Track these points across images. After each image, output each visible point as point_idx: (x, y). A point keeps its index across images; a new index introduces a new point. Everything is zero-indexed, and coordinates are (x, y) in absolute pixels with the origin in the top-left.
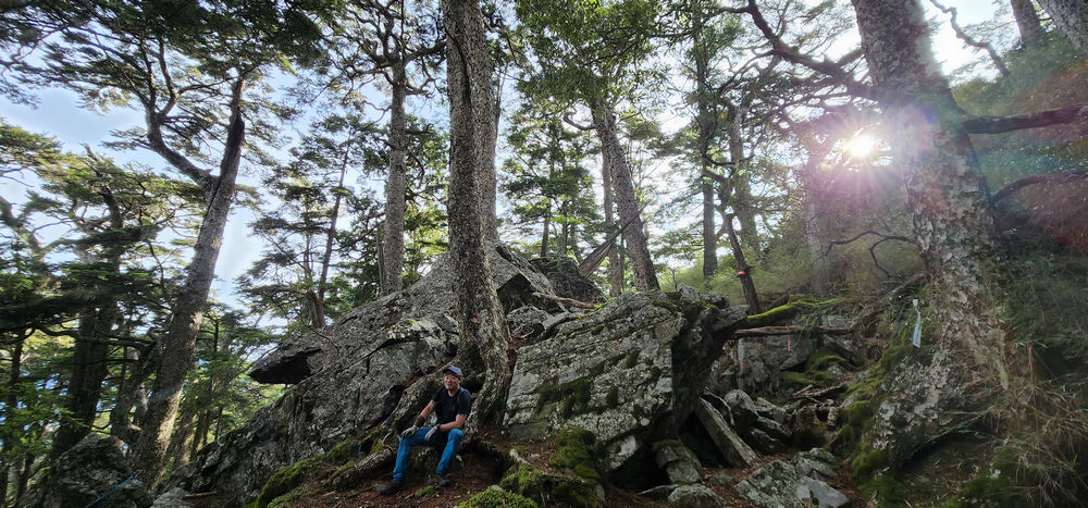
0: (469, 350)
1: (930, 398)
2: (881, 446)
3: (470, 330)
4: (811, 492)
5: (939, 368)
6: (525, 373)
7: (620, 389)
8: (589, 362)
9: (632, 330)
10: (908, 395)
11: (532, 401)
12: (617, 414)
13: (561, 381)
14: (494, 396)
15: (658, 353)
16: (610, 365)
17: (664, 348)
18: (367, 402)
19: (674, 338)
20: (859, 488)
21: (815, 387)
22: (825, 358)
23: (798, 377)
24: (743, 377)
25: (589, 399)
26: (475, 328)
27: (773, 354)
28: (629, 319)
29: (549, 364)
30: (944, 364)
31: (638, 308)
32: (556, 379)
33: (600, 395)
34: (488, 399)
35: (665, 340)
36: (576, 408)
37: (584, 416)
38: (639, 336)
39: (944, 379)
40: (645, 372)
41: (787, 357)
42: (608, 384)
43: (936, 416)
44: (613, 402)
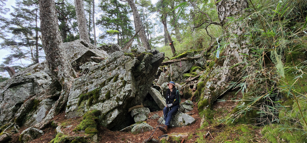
0: (54, 83)
1: (222, 78)
2: (206, 98)
3: (54, 75)
4: (183, 119)
5: (225, 67)
6: (75, 90)
7: (111, 91)
8: (100, 82)
9: (116, 66)
10: (215, 78)
11: (77, 101)
12: (110, 102)
13: (89, 91)
14: (64, 101)
15: (126, 75)
16: (108, 82)
17: (128, 72)
18: (4, 112)
19: (132, 68)
20: (199, 113)
21: (192, 77)
22: (195, 68)
23: (187, 75)
24: (172, 77)
25: (99, 97)
26: (56, 74)
27: (180, 69)
28: (115, 62)
29: (84, 85)
30: (227, 65)
31: (119, 57)
32: (87, 90)
33: (103, 95)
34: (62, 102)
35: (128, 69)
36: (94, 101)
37: (97, 104)
38: (119, 69)
39: (227, 71)
40: (120, 83)
41: (185, 69)
42: (107, 90)
43: (224, 85)
44: (108, 97)
